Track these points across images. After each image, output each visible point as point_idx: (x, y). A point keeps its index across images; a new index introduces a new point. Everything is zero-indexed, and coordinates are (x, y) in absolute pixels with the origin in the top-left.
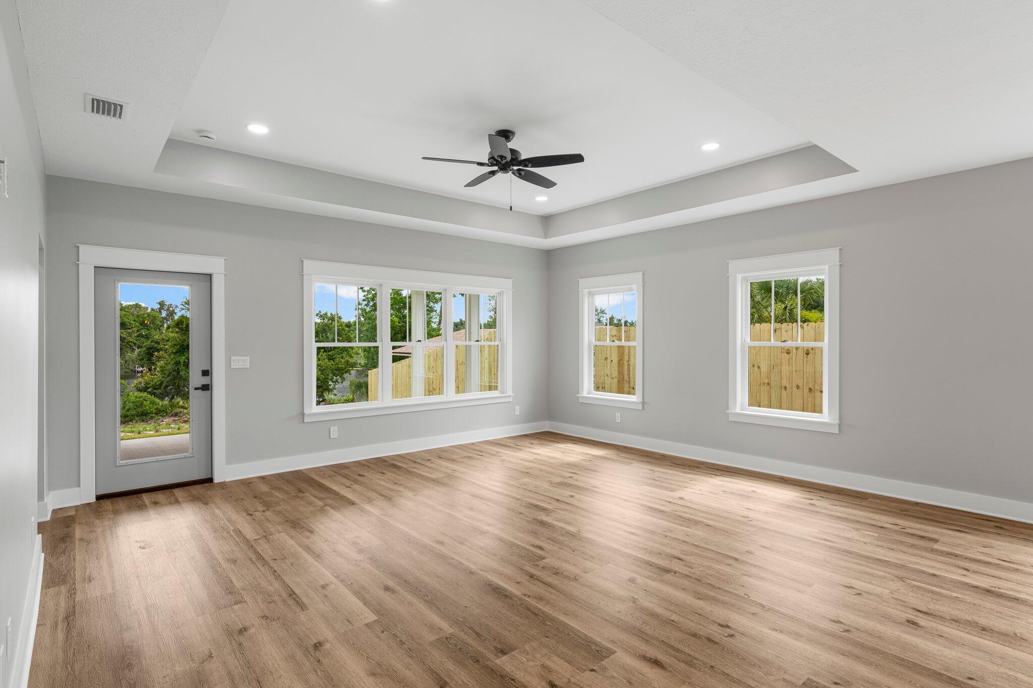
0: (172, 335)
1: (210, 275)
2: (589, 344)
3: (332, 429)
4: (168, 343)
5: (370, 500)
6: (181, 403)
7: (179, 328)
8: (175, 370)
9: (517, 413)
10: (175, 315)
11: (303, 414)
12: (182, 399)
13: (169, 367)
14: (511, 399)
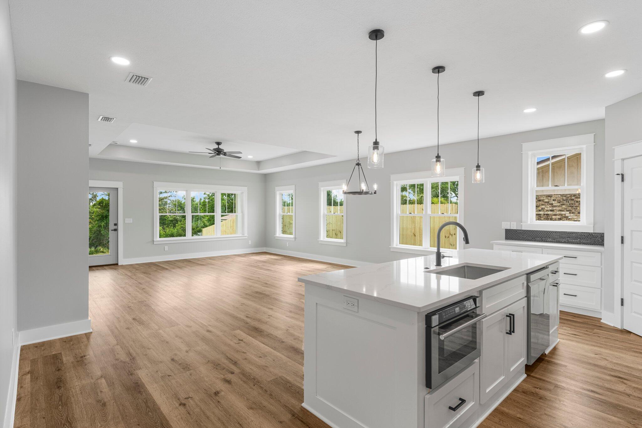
0: (95, 210)
1: (117, 188)
2: (279, 214)
3: (165, 247)
4: (93, 214)
5: (174, 268)
6: (102, 250)
7: (101, 206)
8: (98, 231)
9: (250, 243)
10: (97, 197)
11: (153, 241)
12: (102, 247)
13: (95, 228)
14: (246, 238)
